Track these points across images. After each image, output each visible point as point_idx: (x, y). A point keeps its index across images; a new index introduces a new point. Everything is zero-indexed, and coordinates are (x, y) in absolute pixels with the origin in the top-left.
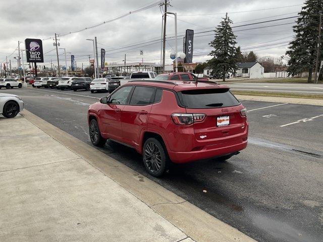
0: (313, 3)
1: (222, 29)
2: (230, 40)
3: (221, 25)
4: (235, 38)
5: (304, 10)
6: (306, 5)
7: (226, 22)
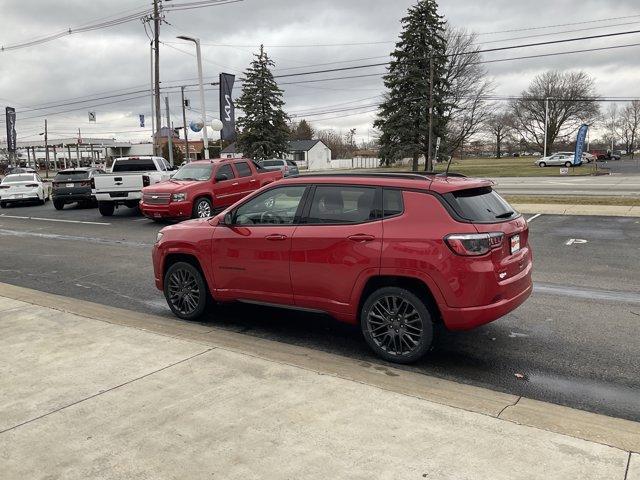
0: (415, 37)
1: (255, 76)
2: (272, 98)
3: (252, 67)
4: (281, 95)
5: (399, 49)
6: (401, 40)
7: (261, 62)
